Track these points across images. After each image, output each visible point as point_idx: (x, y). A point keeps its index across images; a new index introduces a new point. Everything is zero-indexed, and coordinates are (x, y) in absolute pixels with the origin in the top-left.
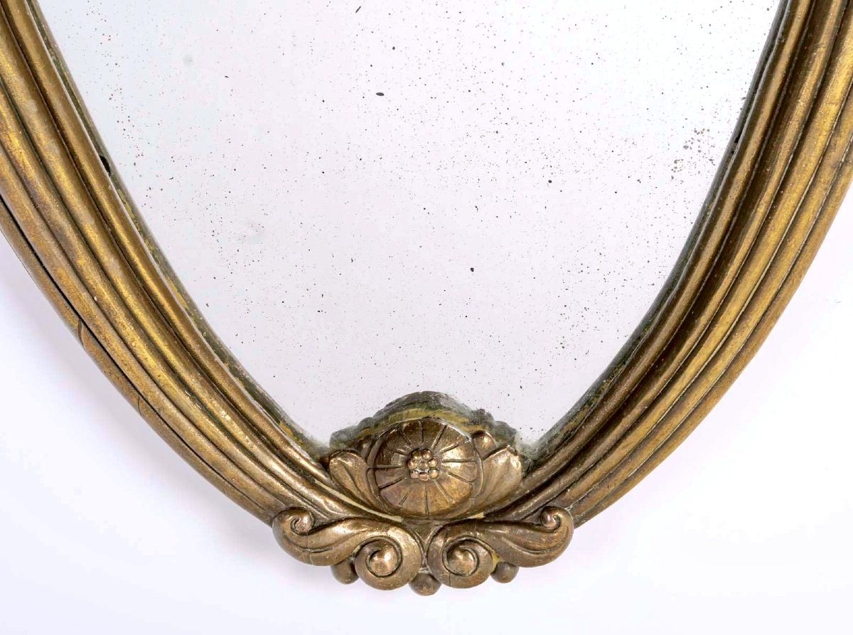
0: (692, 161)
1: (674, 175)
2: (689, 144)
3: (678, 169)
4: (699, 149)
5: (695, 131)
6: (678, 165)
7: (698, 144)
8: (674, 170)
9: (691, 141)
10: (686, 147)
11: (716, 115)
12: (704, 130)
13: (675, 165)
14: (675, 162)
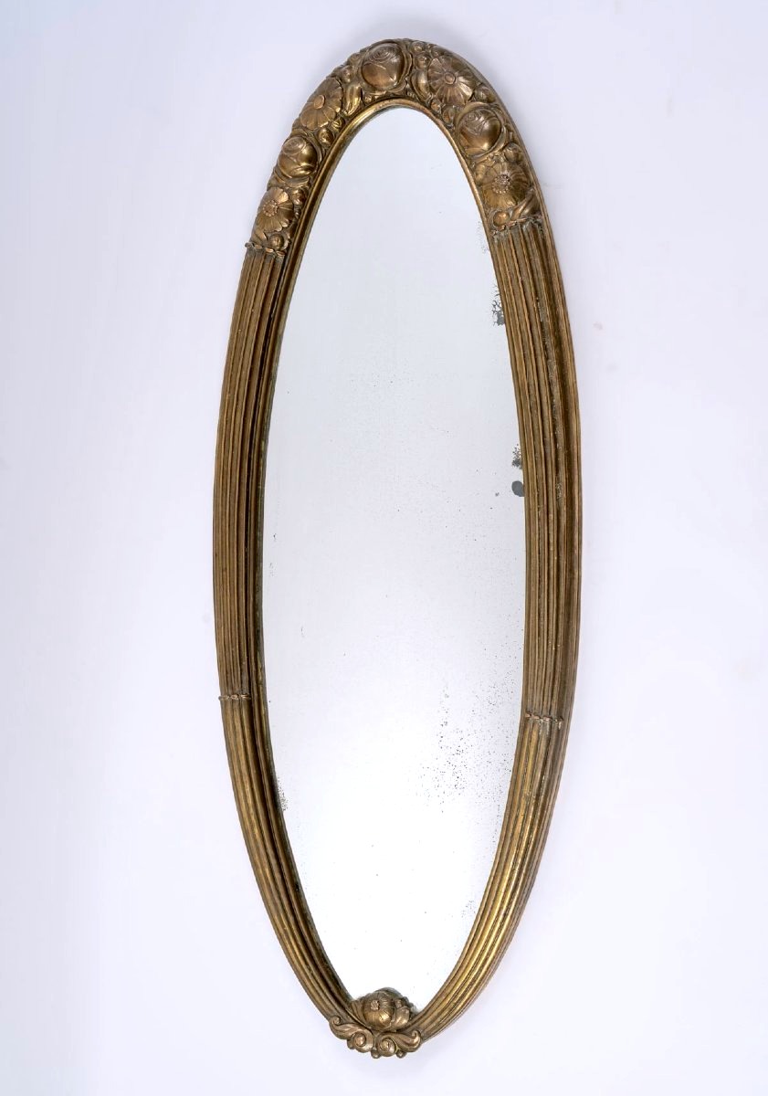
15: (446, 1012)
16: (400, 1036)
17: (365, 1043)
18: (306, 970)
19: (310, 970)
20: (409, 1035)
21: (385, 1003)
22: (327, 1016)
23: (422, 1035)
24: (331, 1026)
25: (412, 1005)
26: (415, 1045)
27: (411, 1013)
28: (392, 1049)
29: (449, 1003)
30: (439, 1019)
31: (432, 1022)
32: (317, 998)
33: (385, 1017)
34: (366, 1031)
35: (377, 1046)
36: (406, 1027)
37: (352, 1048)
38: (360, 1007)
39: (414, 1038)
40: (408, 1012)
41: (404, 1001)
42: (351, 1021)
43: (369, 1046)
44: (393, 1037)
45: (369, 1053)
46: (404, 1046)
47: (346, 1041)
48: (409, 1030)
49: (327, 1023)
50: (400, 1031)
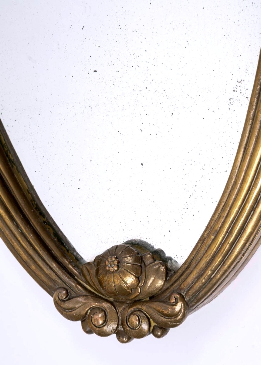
0: (238, 98)
1: (230, 107)
2: (235, 89)
3: (232, 104)
4: (241, 91)
5: (238, 81)
6: (231, 101)
7: (239, 88)
8: (230, 104)
9: (236, 87)
10: (234, 91)
11: (246, 71)
12: (241, 80)
13: (230, 101)
14: (230, 100)
15: (219, 259)
16: (155, 305)
17: (105, 322)
18: (13, 228)
19: (17, 226)
20: (167, 302)
21: (129, 259)
22: (50, 290)
23: (187, 299)
24: (56, 303)
25: (170, 259)
26: (177, 315)
27: (167, 269)
28: (145, 327)
29: (222, 244)
30: (209, 272)
31: (198, 278)
32: (33, 267)
33: (130, 280)
34: (105, 305)
35: (123, 325)
36: (162, 291)
37: (89, 332)
38: (93, 271)
39: (175, 304)
40: (162, 268)
41: (158, 255)
42: (84, 292)
43: (112, 326)
44: (144, 308)
45: (114, 336)
46: (163, 319)
47: (79, 323)
48: (167, 294)
49: (50, 300)
50: (154, 297)
